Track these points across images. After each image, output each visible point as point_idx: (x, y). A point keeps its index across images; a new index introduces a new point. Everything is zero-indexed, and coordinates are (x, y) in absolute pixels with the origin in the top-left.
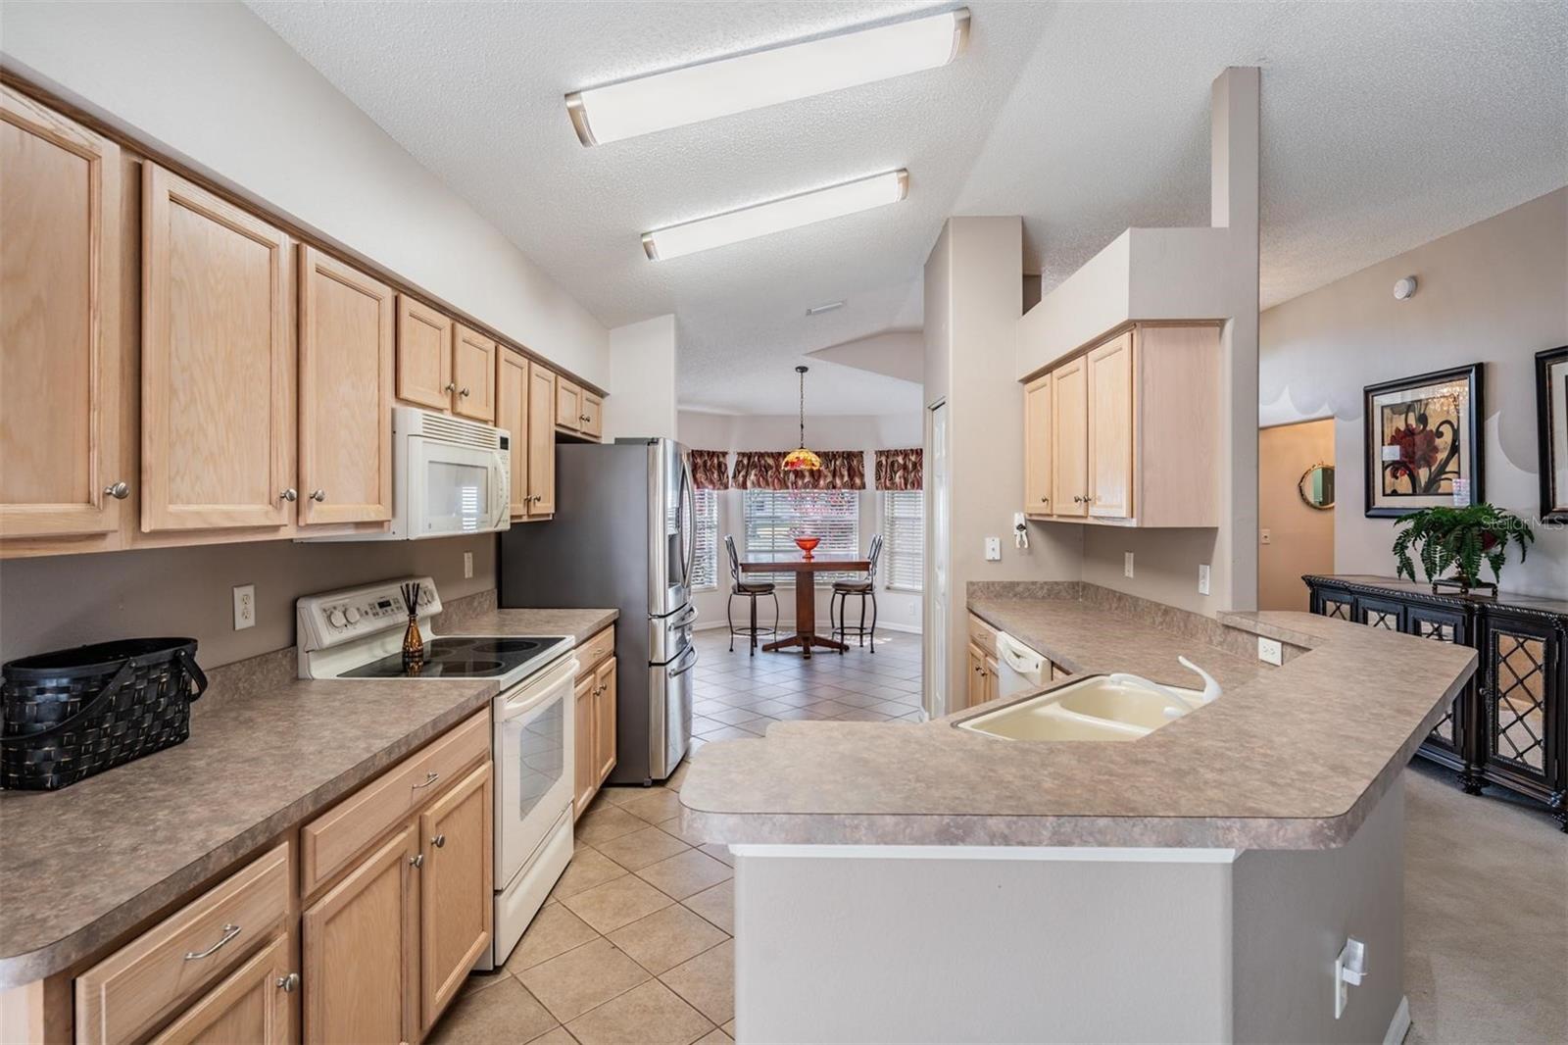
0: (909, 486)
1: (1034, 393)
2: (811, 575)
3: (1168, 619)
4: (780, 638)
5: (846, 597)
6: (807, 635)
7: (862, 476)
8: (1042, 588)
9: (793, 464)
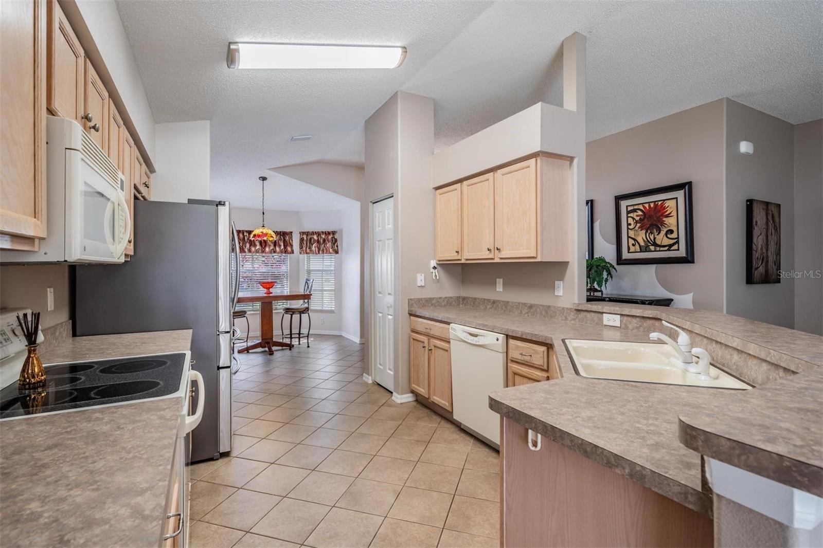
0: (320, 252)
1: (442, 195)
2: (271, 303)
3: (532, 310)
4: (250, 344)
5: (293, 316)
6: (269, 341)
7: (292, 246)
8: (444, 301)
9: (259, 236)
